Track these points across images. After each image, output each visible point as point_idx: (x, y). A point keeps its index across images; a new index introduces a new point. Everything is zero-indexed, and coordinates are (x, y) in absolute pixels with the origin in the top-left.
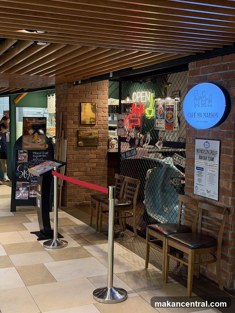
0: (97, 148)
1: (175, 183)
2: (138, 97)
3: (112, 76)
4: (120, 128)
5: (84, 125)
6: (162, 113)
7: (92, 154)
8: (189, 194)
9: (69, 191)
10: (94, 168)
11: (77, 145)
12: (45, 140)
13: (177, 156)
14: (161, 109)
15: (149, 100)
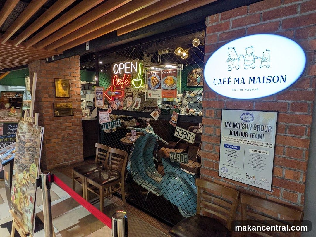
0: (72, 117)
1: (178, 159)
2: (120, 69)
3: (88, 49)
4: (98, 99)
5: (59, 98)
6: (157, 82)
7: (68, 122)
8: (209, 177)
9: (48, 157)
10: (70, 134)
11: (53, 116)
12: (20, 113)
13: (181, 130)
14: (155, 79)
15: (136, 70)
